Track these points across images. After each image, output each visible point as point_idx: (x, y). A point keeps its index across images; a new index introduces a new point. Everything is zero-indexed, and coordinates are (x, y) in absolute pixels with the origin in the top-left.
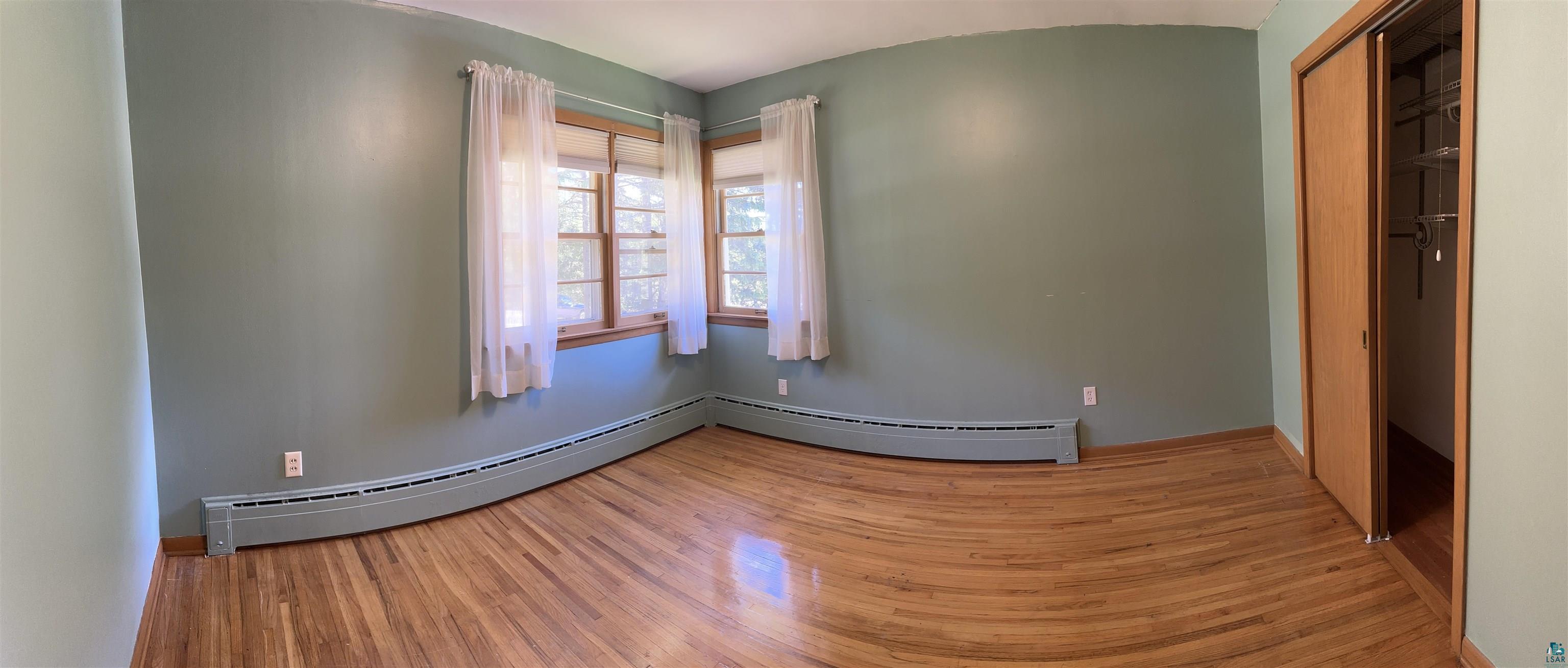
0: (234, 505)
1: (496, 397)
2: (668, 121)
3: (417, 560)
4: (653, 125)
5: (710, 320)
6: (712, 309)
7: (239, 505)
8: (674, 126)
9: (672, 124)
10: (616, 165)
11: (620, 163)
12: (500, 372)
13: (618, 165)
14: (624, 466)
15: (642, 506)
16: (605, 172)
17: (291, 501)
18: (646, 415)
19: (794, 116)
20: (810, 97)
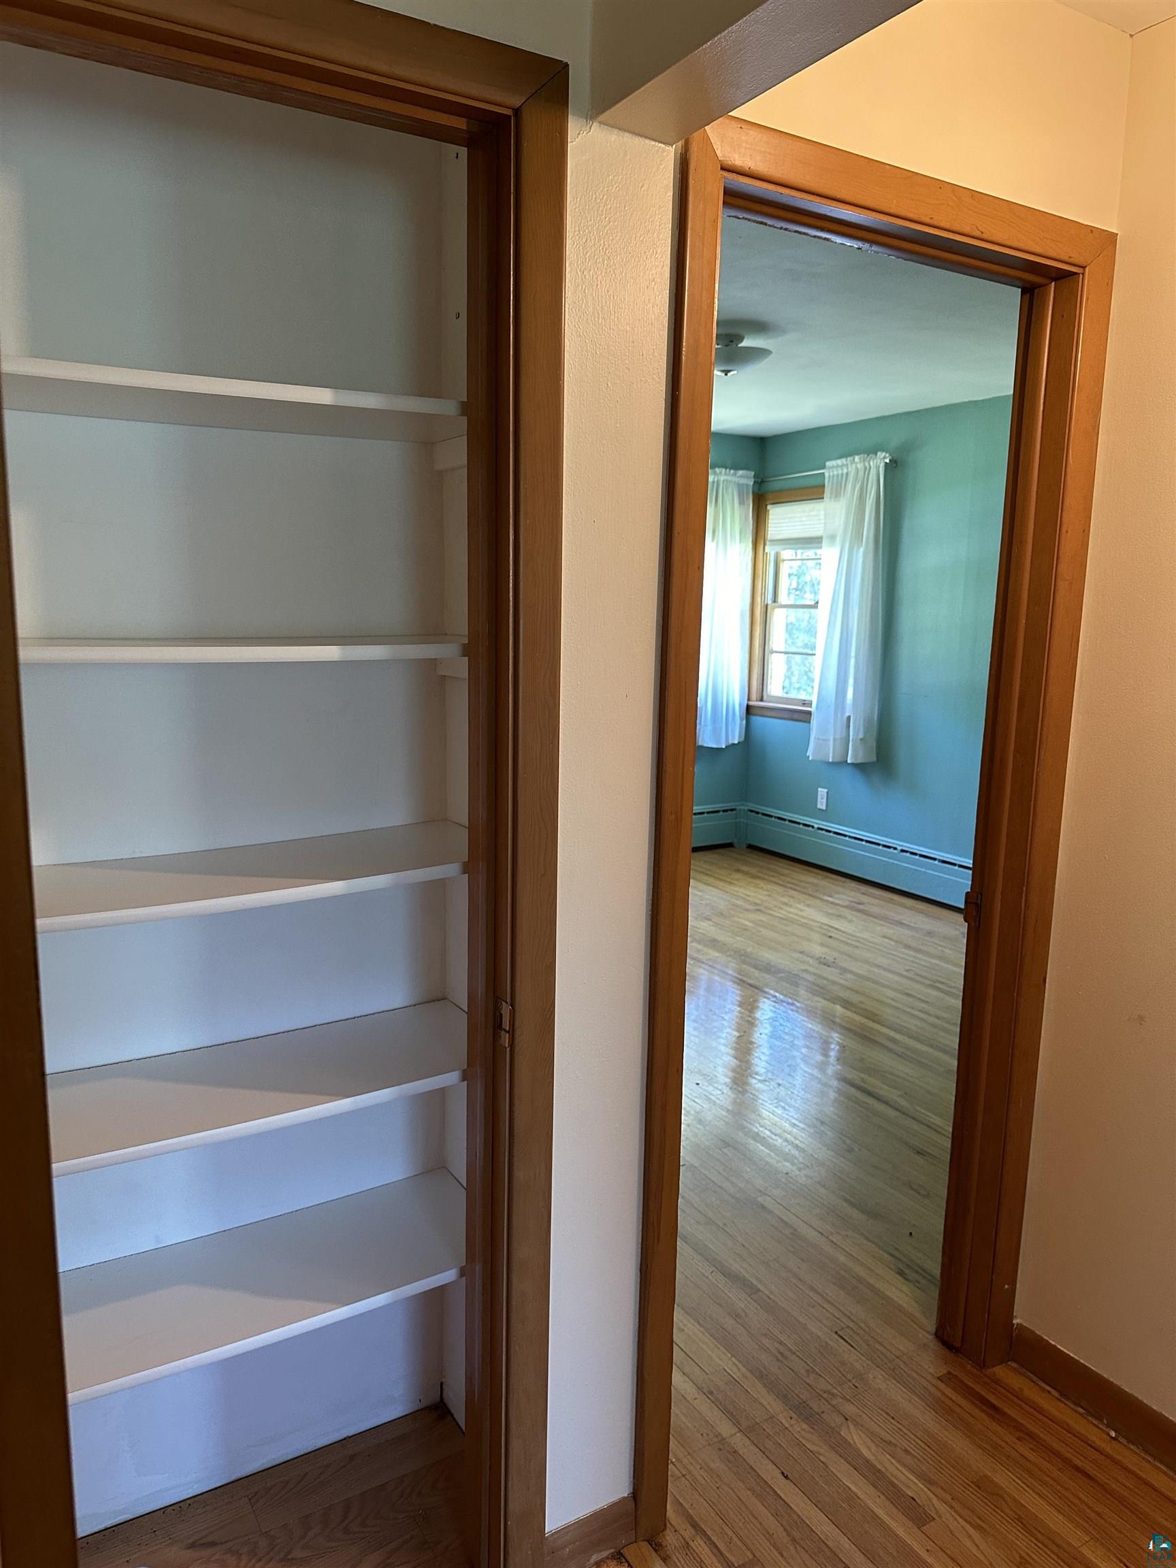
19: (861, 473)
20: (881, 455)
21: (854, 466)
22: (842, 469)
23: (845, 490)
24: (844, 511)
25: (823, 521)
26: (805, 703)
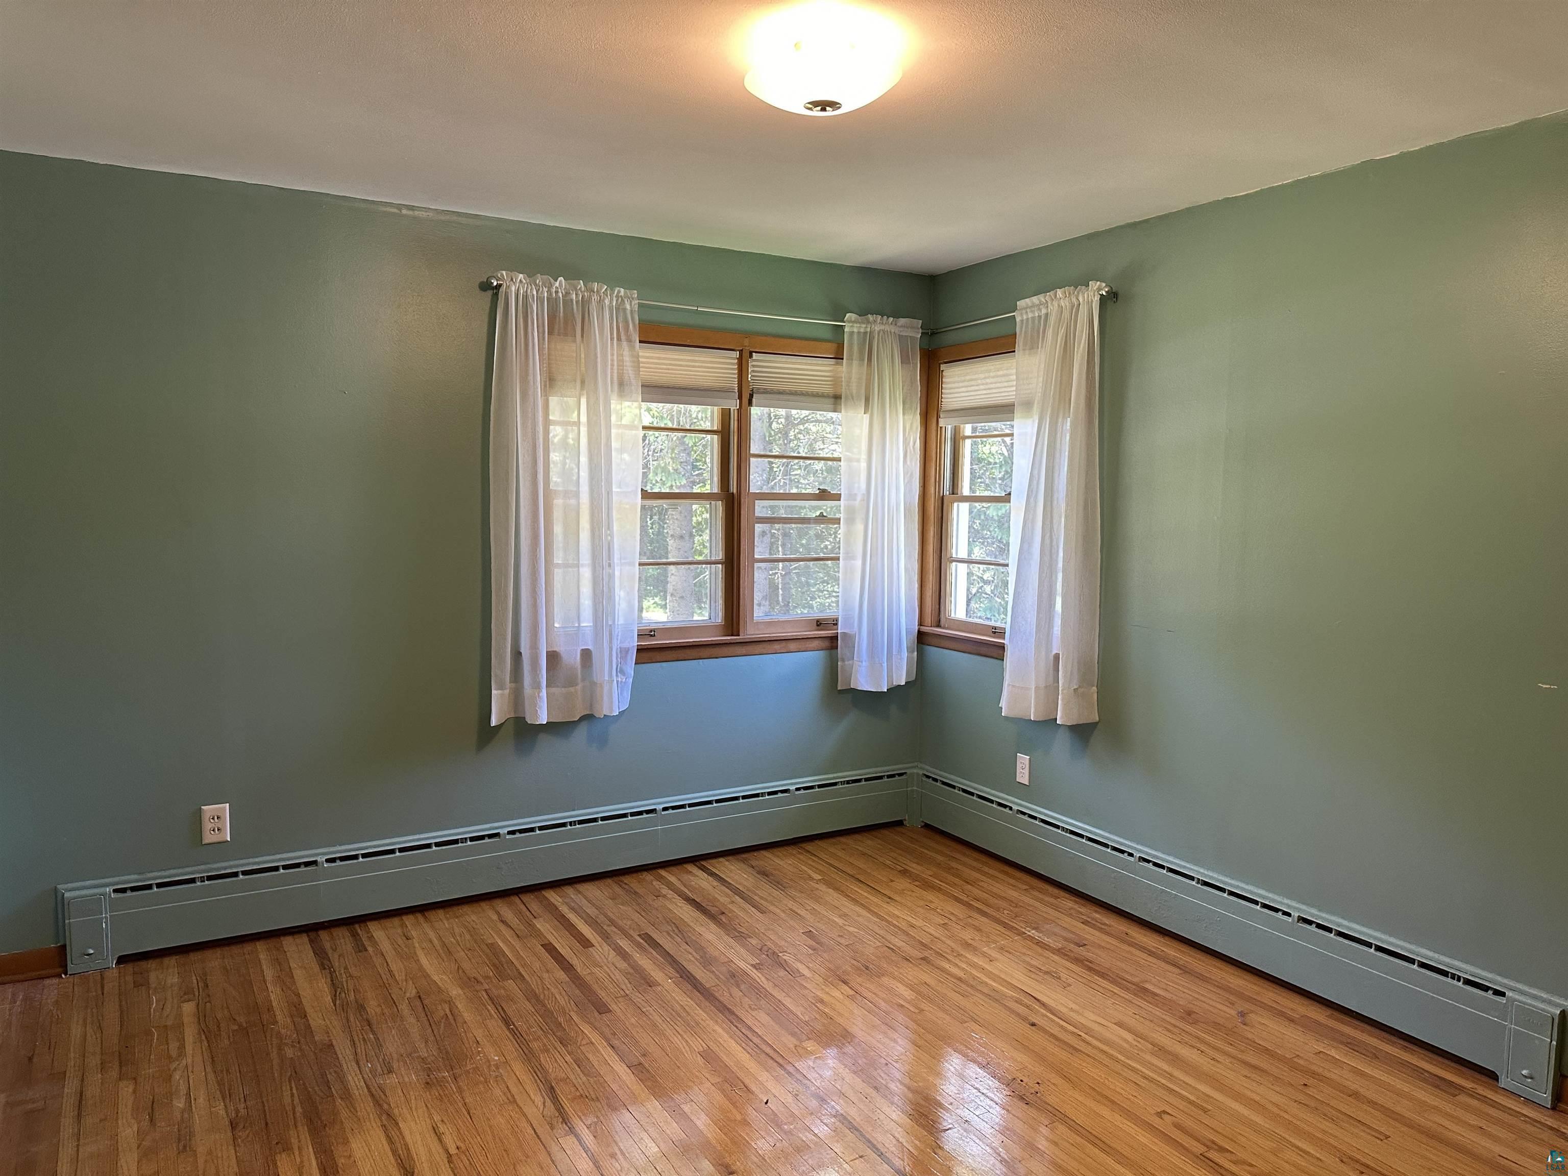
0: (115, 891)
1: (529, 722)
2: (852, 325)
3: (395, 949)
4: (827, 335)
5: (922, 638)
6: (928, 620)
7: (123, 891)
8: (865, 333)
9: (862, 330)
10: (751, 396)
11: (758, 393)
12: (537, 686)
13: (754, 395)
14: (744, 861)
15: (739, 910)
16: (733, 405)
17: (210, 878)
18: (792, 784)
19: (1066, 314)
20: (1094, 285)
21: (1055, 303)
22: (1040, 310)
23: (1043, 337)
24: (1042, 366)
25: (1015, 383)
26: (998, 632)
